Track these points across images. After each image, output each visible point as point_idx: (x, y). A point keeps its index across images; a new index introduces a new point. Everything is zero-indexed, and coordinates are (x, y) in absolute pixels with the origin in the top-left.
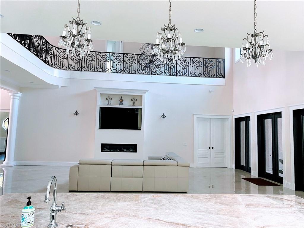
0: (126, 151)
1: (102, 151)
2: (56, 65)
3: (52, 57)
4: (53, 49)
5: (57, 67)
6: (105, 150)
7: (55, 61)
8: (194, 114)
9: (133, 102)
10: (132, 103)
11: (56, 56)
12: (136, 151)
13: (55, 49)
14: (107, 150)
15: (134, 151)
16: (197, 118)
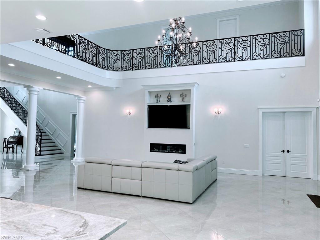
0: (175, 152)
1: (151, 151)
2: (109, 67)
3: (105, 60)
4: (105, 52)
5: (111, 69)
6: (154, 149)
7: (109, 63)
8: (259, 107)
9: (182, 97)
10: (181, 99)
11: (109, 59)
12: (185, 153)
13: (108, 52)
14: (156, 150)
15: (183, 152)
16: (263, 112)
